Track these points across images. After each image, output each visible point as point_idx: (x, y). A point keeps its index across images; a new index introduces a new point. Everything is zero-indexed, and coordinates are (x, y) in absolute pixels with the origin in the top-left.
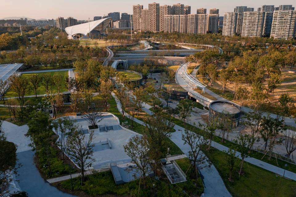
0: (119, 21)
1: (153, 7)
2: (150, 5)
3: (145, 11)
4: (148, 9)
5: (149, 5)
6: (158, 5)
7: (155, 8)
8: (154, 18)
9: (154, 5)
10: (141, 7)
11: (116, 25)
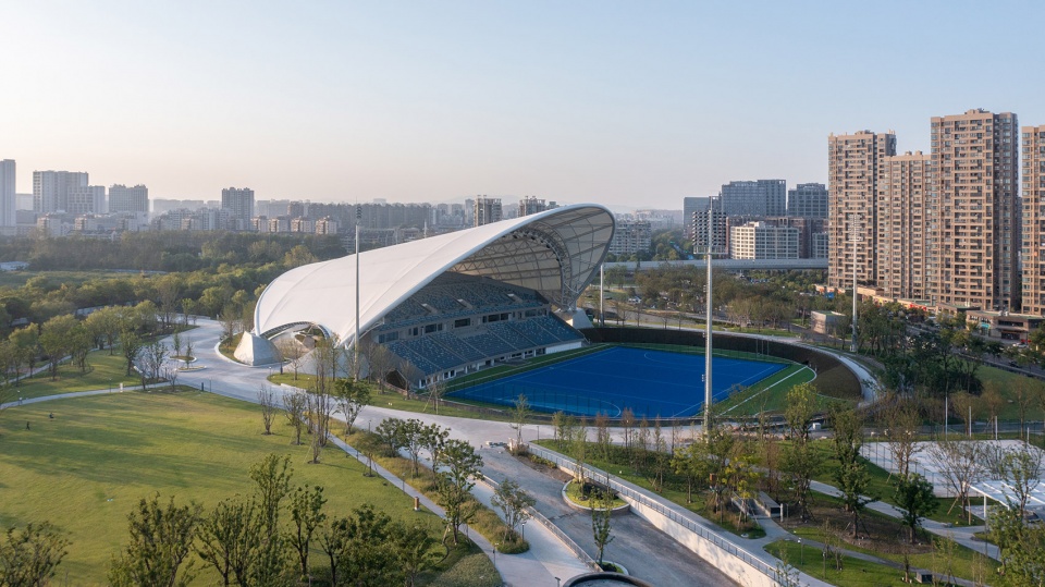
0: (757, 224)
1: (968, 135)
2: (940, 124)
3: (908, 167)
4: (928, 152)
5: (934, 125)
6: (1002, 126)
7: (981, 143)
8: (974, 209)
9: (979, 123)
10: (881, 145)
11: (743, 243)
